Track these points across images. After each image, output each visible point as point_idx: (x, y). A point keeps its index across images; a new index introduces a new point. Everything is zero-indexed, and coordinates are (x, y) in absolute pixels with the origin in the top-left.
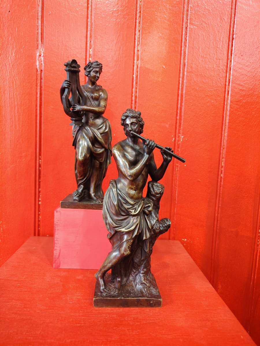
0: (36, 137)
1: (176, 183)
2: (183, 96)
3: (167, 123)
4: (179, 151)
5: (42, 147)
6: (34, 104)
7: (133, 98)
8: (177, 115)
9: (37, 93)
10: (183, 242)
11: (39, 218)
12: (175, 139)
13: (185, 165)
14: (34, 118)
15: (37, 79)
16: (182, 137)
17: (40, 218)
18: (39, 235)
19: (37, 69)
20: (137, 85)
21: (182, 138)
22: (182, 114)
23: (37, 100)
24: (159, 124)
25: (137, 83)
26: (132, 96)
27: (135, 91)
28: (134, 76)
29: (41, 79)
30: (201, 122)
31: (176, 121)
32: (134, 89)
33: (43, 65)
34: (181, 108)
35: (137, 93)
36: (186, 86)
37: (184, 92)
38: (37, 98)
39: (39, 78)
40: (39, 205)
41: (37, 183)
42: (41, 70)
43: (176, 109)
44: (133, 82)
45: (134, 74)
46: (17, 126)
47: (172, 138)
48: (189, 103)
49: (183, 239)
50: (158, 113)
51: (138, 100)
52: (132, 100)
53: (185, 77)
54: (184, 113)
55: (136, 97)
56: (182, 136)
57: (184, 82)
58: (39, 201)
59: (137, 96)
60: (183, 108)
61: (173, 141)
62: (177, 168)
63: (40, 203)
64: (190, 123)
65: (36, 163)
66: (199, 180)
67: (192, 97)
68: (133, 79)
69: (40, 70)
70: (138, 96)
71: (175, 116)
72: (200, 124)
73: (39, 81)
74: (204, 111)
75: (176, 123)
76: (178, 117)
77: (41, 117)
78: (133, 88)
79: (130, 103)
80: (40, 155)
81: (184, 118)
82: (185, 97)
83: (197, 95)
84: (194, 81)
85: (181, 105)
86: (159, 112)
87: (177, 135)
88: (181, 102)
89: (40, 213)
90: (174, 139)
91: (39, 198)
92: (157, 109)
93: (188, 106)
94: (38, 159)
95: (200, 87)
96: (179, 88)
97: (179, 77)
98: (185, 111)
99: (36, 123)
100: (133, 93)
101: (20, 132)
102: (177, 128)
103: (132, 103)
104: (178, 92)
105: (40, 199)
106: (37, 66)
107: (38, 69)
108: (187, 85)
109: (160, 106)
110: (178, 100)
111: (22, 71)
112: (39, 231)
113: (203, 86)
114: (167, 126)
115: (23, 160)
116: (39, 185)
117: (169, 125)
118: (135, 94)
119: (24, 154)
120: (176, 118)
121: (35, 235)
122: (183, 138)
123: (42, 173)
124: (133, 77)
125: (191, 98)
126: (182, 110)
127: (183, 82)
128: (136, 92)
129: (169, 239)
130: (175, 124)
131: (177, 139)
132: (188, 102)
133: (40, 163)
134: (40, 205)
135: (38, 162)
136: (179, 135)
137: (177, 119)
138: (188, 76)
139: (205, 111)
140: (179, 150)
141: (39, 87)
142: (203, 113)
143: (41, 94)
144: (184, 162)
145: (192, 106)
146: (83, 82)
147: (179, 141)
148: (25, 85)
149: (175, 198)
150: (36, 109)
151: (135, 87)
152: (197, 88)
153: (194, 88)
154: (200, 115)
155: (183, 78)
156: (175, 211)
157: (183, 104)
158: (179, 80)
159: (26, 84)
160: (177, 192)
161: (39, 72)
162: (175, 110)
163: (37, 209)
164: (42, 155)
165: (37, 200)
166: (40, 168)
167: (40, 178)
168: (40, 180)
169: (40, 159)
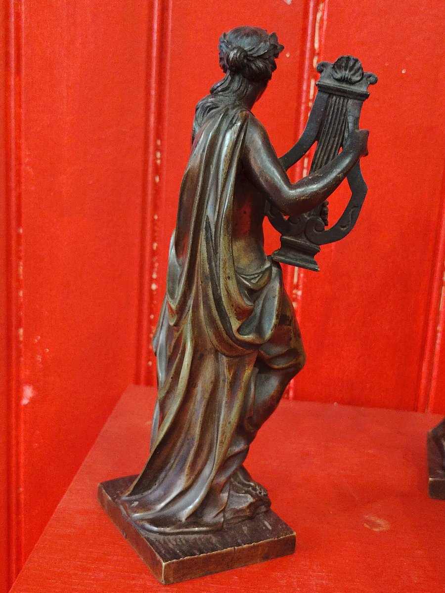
0: (148, 75)
5: (167, 111)
11: (149, 331)
18: (149, 384)
40: (151, 292)
41: (149, 225)
46: (91, 39)
58: (152, 280)
63: (154, 287)
65: (146, 162)
80: (159, 135)
89: (152, 317)
91: (151, 273)
94: (151, 149)
105: (155, 276)
112: (149, 370)
115: (106, 151)
116: (154, 231)
119: (109, 132)
121: (137, 382)
123: (164, 194)
133: (159, 162)
134: (155, 293)
135: (151, 158)
163: (146, 306)
164: (166, 137)
165: (147, 277)
166: (157, 179)
167: (156, 208)
168: (156, 217)
169: (157, 149)
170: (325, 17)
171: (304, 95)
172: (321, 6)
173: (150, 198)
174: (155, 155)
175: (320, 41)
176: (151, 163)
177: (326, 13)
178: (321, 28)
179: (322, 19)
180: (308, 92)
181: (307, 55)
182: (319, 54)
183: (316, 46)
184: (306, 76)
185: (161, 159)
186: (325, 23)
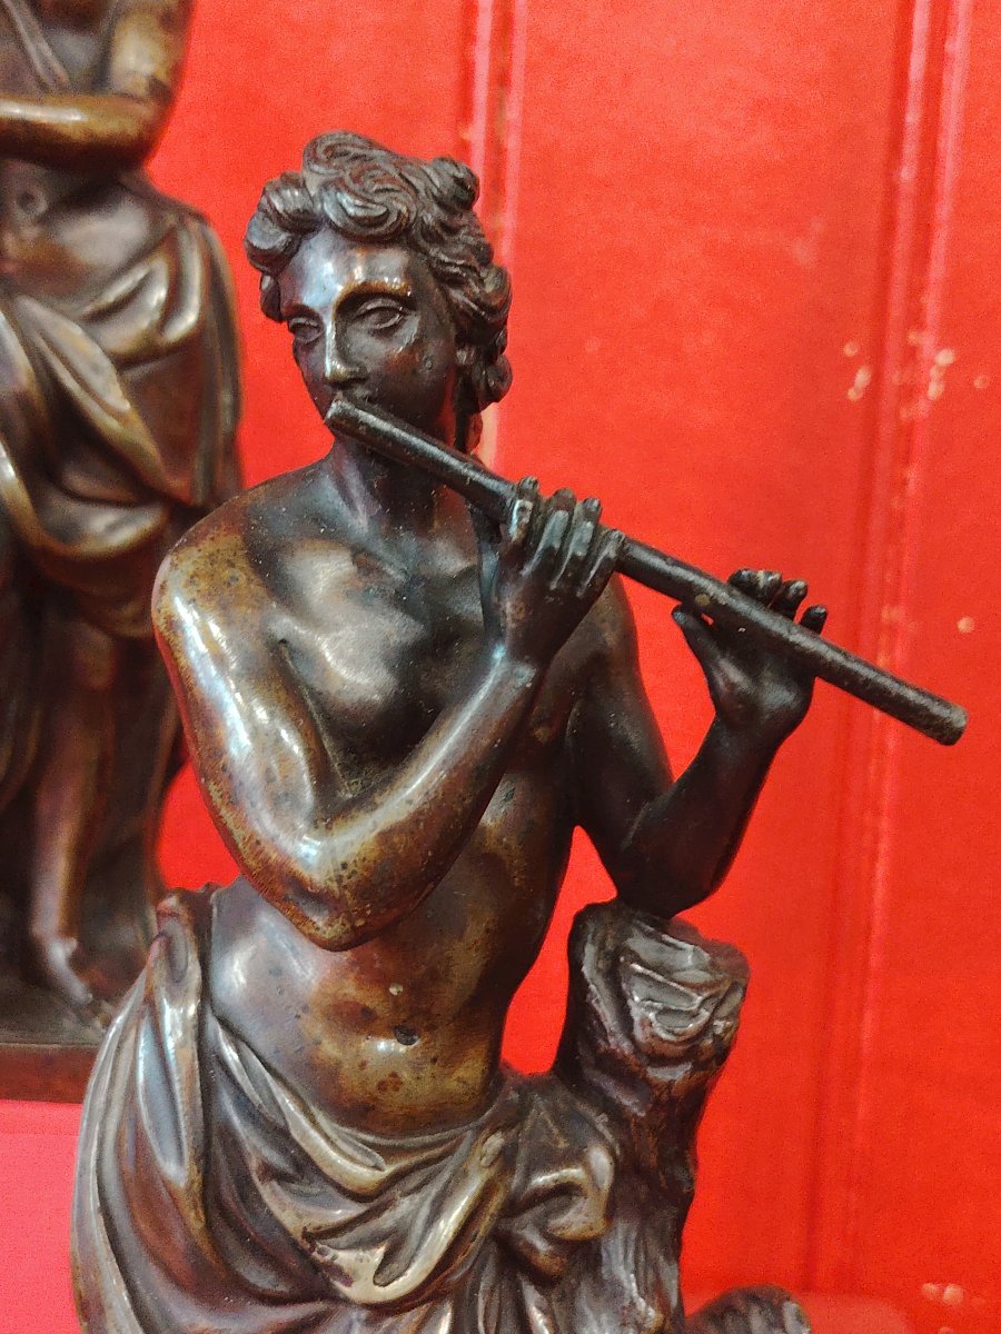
1: (879, 788)
3: (802, 230)
4: (911, 486)
8: (895, 147)
10: (925, 1316)
12: (877, 378)
13: (964, 625)
16: (943, 358)
21: (935, 372)
22: (949, 143)
24: (725, 235)
31: (889, 208)
34: (934, 88)
47: (849, 368)
49: (930, 1288)
50: (716, 131)
54: (961, 137)
56: (941, 345)
60: (953, 84)
61: (853, 394)
62: (890, 652)
71: (878, 155)
75: (889, 226)
76: (907, 174)
79: (456, 39)
81: (962, 183)
85: (937, 57)
87: (893, 346)
88: (939, 30)
90: (862, 377)
92: (708, 95)
98: (969, 112)
102: (900, 274)
103: (475, 37)
109: (737, 62)
114: (803, 253)
117: (822, 241)
120: (889, 176)
122: (950, 364)
126: (945, 104)
131: (894, 378)
136: (913, 337)
137: (892, 189)
140: (905, 482)
144: (946, 734)
147: (911, 392)
149: (864, 920)
160: (880, 863)
162: (881, 105)
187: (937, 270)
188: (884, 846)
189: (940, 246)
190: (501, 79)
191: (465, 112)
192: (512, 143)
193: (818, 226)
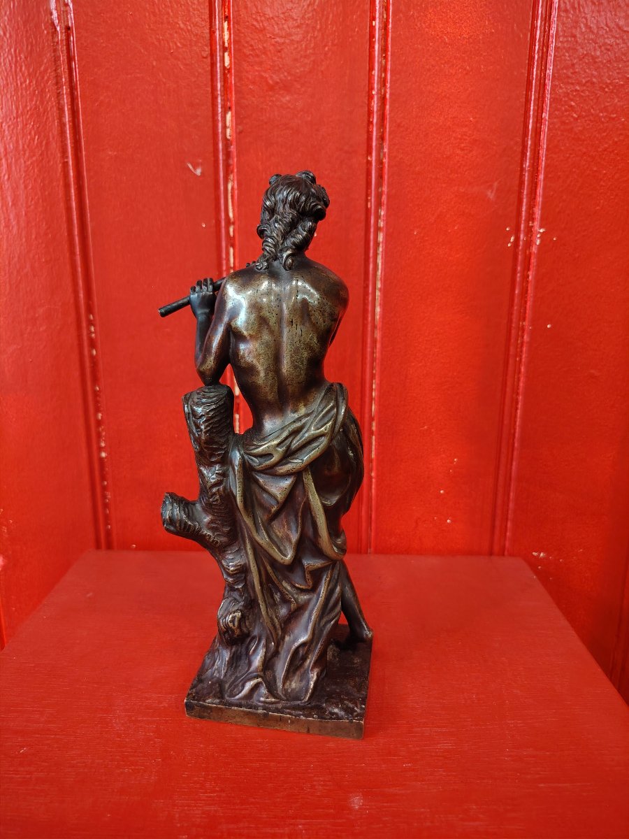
0: (72, 253)
1: (518, 385)
2: (545, 85)
3: (491, 186)
4: (530, 277)
5: (94, 286)
6: (55, 146)
7: (375, 105)
8: (524, 154)
9: (61, 110)
10: (533, 564)
11: (104, 497)
12: (517, 239)
13: (549, 326)
14: (61, 193)
15: (56, 59)
16: (542, 231)
17: (109, 497)
18: (109, 546)
19: (53, 24)
20: (385, 58)
21: (539, 236)
22: (543, 153)
23: (62, 133)
24: (462, 190)
25: (384, 50)
26: (371, 97)
27: (380, 77)
28: (376, 23)
29: (70, 59)
30: (605, 174)
31: (522, 176)
32: (375, 72)
33: (71, 5)
34: (537, 132)
35: (388, 85)
36: (557, 48)
37: (550, 72)
38: (62, 125)
39: (63, 58)
40: (101, 459)
41: (90, 398)
42: (68, 28)
43: (521, 132)
44: (374, 47)
45: (374, 19)
46: (14, 223)
47: (508, 235)
48: (566, 111)
49: (535, 554)
50: (459, 152)
51: (391, 111)
52: (370, 113)
53: (555, 13)
54: (548, 149)
55: (383, 99)
56: (541, 227)
57: (551, 32)
58: (100, 449)
59: (388, 96)
60: (545, 128)
61: (509, 245)
62: (523, 337)
63: (103, 455)
64: (568, 181)
65: (80, 336)
66: (592, 371)
67: (578, 88)
68: (372, 36)
69: (63, 26)
70: (391, 94)
71: (518, 158)
72: (602, 183)
73: (63, 68)
74: (621, 134)
75: (521, 183)
76: (527, 164)
77: (80, 189)
78: (371, 69)
79: (365, 124)
80: (90, 310)
81: (546, 166)
82: (553, 87)
83: (594, 80)
84: (587, 26)
85: (539, 120)
86: (462, 149)
87: (523, 226)
88: (540, 110)
89: (106, 483)
90: (512, 239)
91: (98, 443)
92: (456, 138)
93: (563, 123)
94: (84, 324)
95: (608, 50)
96: (531, 58)
97: (534, 17)
98: (550, 140)
99: (69, 209)
100: (372, 89)
101: (24, 240)
102: (525, 200)
103: (372, 123)
104: (530, 72)
105: (103, 444)
106: (51, 14)
107: (56, 22)
108: (560, 45)
109: (466, 126)
110: (528, 101)
111: (8, 35)
112: (108, 533)
113: (617, 44)
114: (491, 195)
115: (41, 329)
116: (96, 402)
117: (497, 190)
118: (380, 90)
119: (41, 311)
120: (522, 164)
121: (98, 547)
122: (544, 232)
123: (101, 366)
124: (372, 28)
125: (576, 90)
126: (542, 137)
127: (546, 33)
128: (383, 82)
129: (491, 554)
130: (516, 188)
131: (523, 238)
132: (562, 105)
133: (93, 335)
134: (106, 460)
135: (85, 332)
136: (530, 224)
137: (522, 169)
138: (566, 11)
139: (622, 138)
140: (528, 277)
141: (65, 90)
142: (616, 142)
143: (74, 113)
145: (576, 119)
146: (206, 58)
147: (529, 243)
148: (21, 84)
149: (512, 431)
150: (65, 164)
151: (380, 63)
152: (598, 53)
153: (586, 55)
154: (605, 150)
155: (547, 19)
156: (511, 469)
157: (544, 114)
158: (534, 28)
159: (25, 81)
160: (519, 411)
161: (61, 36)
162: (519, 140)
163: (97, 473)
164: (96, 310)
165: (95, 447)
166: (94, 352)
167: (95, 380)
168: (98, 388)
169: (90, 323)
170: (236, 186)
171: (224, 262)
172: (231, 177)
173: (88, 370)
174: (88, 329)
175: (234, 210)
176: (85, 338)
177: (236, 182)
178: (232, 196)
179: (233, 188)
180: (228, 260)
181: (223, 224)
182: (234, 223)
183: (231, 215)
184: (224, 244)
185: (95, 332)
186: (236, 192)
187: (539, 199)
188: (519, 406)
189: (540, 191)
190: (382, 138)
191: (369, 152)
192: (386, 161)
193: (496, 184)
